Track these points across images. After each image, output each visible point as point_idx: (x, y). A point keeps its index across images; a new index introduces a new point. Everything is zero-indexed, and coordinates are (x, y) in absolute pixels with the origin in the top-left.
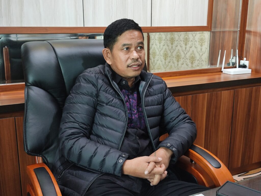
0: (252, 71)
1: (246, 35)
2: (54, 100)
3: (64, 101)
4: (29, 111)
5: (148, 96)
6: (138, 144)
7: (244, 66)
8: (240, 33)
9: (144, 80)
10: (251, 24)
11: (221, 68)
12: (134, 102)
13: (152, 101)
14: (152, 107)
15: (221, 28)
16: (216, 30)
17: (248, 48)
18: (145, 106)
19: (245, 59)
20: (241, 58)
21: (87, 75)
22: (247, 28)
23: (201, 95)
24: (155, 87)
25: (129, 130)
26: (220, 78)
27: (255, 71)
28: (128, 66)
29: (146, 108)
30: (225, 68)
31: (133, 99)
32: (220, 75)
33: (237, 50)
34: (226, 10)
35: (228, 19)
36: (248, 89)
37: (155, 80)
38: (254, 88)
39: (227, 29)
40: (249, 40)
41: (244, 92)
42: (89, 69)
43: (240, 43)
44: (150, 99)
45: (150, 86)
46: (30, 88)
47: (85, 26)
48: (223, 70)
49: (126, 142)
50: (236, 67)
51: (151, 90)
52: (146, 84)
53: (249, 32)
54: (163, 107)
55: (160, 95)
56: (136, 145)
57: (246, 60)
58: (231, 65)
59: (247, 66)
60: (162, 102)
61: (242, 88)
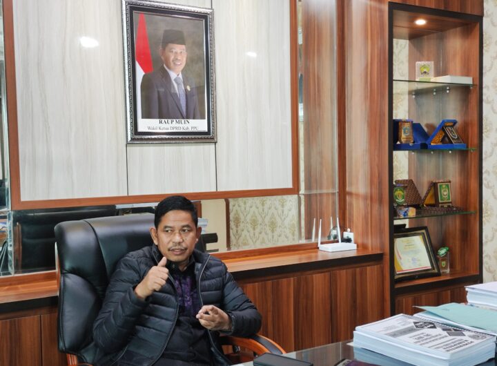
0: (358, 246)
1: (347, 198)
2: (93, 289)
3: (104, 290)
4: (65, 302)
5: (205, 280)
6: (191, 333)
7: (349, 240)
8: (339, 195)
9: (199, 262)
10: (351, 184)
11: (317, 243)
12: (186, 288)
13: (209, 285)
14: (209, 292)
15: (317, 189)
16: (312, 193)
17: (351, 215)
18: (202, 291)
19: (349, 230)
20: (343, 229)
21: (129, 260)
22: (348, 189)
23: (285, 280)
24: (213, 270)
25: (182, 318)
26: (317, 257)
27: (362, 246)
28: (169, 250)
29: (202, 293)
30: (322, 243)
31: (185, 284)
32: (317, 252)
33: (338, 219)
34: (321, 164)
35: (325, 177)
36: (350, 271)
37: (212, 262)
38: (358, 270)
39: (325, 191)
40: (351, 204)
41: (343, 274)
42: (131, 253)
43: (340, 208)
44: (207, 283)
45: (207, 268)
46: (67, 277)
47: (130, 195)
48: (319, 245)
49: (178, 331)
50: (338, 242)
51: (208, 273)
52: (202, 267)
53: (350, 194)
54: (223, 292)
55: (218, 279)
56: (189, 334)
57: (351, 232)
58: (332, 239)
59: (353, 239)
60: (222, 287)
61: (341, 269)
